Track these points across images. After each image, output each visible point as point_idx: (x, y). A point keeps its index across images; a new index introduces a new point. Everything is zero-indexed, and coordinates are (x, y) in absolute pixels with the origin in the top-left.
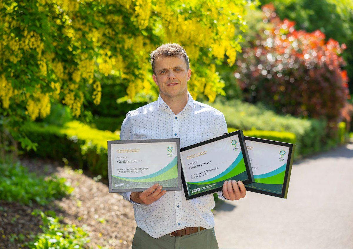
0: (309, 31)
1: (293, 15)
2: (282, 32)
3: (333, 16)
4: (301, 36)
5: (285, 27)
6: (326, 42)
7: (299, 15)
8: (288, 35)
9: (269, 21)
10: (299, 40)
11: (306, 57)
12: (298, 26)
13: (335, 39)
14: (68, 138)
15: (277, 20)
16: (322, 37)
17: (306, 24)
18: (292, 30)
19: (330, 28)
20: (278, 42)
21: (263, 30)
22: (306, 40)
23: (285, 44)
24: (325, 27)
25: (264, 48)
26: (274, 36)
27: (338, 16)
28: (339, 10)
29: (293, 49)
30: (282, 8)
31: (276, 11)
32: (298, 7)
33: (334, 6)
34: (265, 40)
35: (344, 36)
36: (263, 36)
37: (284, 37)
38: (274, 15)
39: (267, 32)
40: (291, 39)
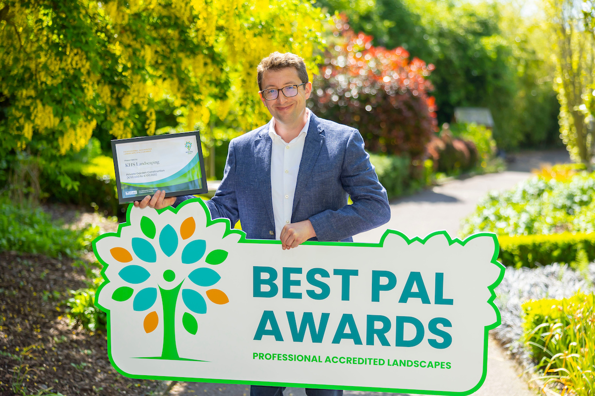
0: (390, 48)
1: (368, 27)
2: (356, 49)
3: (417, 30)
4: (380, 54)
5: (360, 42)
6: (409, 62)
7: (375, 27)
8: (364, 51)
9: (341, 34)
10: (376, 59)
11: (386, 79)
12: (376, 43)
13: (420, 57)
14: (98, 178)
15: (351, 33)
16: (405, 56)
17: (386, 39)
18: (368, 46)
19: (413, 43)
20: (351, 61)
21: (333, 46)
22: (387, 59)
23: (360, 64)
24: (407, 42)
25: (334, 68)
26: (346, 53)
27: (423, 31)
28: (424, 22)
29: (370, 71)
30: (355, 18)
31: (349, 22)
32: (375, 18)
33: (418, 17)
34: (336, 57)
35: (430, 54)
36: (333, 53)
37: (359, 55)
38: (346, 27)
39: (338, 48)
40: (368, 57)
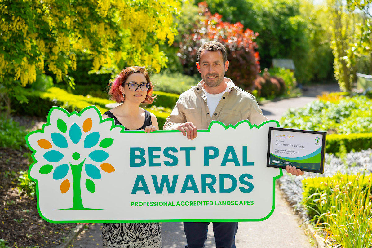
0: (232, 23)
1: (221, 10)
2: (213, 23)
3: (250, 12)
4: (226, 26)
5: (215, 19)
6: (244, 31)
7: (225, 11)
8: (217, 25)
9: (203, 15)
10: (224, 29)
11: (230, 41)
12: (225, 18)
13: (251, 29)
14: (50, 100)
15: (209, 14)
16: (241, 27)
17: (231, 17)
18: (220, 20)
19: (248, 20)
20: (210, 30)
21: (199, 21)
22: (230, 29)
23: (214, 32)
24: (244, 19)
25: (198, 34)
26: (206, 26)
27: (254, 13)
28: (254, 7)
29: (220, 36)
30: (213, 5)
31: (208, 7)
32: (225, 5)
33: (251, 5)
34: (200, 28)
35: (258, 27)
36: (199, 26)
37: (214, 27)
38: (207, 10)
39: (203, 23)
40: (219, 28)
